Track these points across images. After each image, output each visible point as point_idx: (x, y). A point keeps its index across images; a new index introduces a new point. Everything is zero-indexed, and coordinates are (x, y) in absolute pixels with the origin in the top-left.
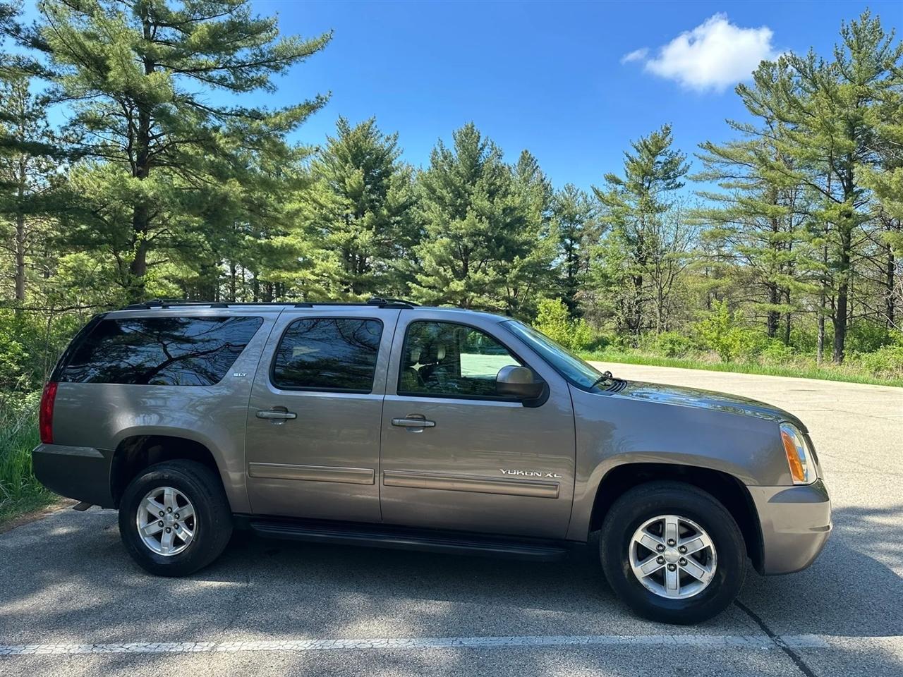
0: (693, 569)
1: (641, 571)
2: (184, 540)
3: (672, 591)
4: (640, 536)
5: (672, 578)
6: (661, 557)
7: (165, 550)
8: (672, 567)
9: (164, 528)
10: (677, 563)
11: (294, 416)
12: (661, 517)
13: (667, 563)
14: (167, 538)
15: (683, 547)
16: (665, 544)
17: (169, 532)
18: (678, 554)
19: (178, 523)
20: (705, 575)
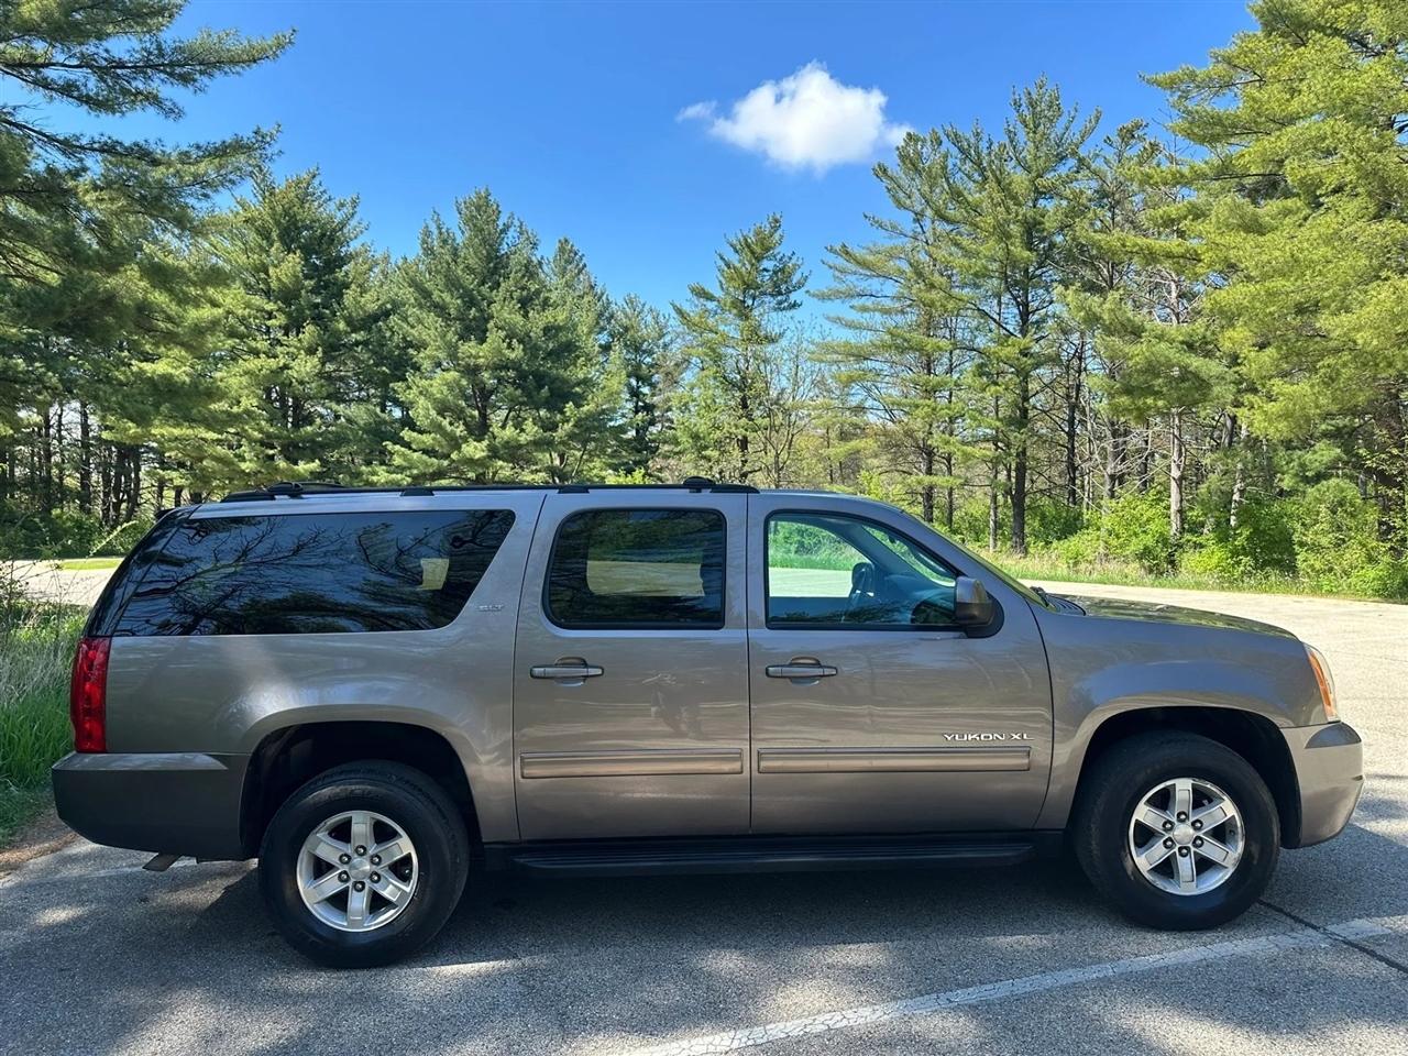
0: (1212, 850)
1: (1144, 861)
2: (394, 900)
3: (1187, 884)
4: (1143, 813)
5: (1185, 865)
6: (1170, 839)
7: (359, 921)
8: (1184, 851)
9: (350, 884)
10: (1190, 845)
11: (599, 672)
12: (1169, 783)
13: (1178, 846)
14: (358, 902)
15: (1198, 821)
16: (1174, 820)
17: (361, 890)
18: (1191, 831)
19: (379, 872)
20: (1229, 856)
